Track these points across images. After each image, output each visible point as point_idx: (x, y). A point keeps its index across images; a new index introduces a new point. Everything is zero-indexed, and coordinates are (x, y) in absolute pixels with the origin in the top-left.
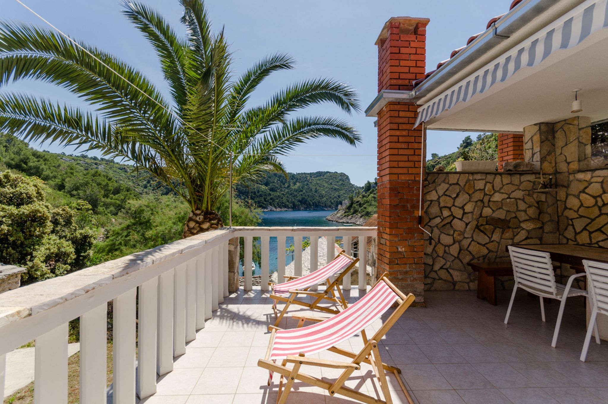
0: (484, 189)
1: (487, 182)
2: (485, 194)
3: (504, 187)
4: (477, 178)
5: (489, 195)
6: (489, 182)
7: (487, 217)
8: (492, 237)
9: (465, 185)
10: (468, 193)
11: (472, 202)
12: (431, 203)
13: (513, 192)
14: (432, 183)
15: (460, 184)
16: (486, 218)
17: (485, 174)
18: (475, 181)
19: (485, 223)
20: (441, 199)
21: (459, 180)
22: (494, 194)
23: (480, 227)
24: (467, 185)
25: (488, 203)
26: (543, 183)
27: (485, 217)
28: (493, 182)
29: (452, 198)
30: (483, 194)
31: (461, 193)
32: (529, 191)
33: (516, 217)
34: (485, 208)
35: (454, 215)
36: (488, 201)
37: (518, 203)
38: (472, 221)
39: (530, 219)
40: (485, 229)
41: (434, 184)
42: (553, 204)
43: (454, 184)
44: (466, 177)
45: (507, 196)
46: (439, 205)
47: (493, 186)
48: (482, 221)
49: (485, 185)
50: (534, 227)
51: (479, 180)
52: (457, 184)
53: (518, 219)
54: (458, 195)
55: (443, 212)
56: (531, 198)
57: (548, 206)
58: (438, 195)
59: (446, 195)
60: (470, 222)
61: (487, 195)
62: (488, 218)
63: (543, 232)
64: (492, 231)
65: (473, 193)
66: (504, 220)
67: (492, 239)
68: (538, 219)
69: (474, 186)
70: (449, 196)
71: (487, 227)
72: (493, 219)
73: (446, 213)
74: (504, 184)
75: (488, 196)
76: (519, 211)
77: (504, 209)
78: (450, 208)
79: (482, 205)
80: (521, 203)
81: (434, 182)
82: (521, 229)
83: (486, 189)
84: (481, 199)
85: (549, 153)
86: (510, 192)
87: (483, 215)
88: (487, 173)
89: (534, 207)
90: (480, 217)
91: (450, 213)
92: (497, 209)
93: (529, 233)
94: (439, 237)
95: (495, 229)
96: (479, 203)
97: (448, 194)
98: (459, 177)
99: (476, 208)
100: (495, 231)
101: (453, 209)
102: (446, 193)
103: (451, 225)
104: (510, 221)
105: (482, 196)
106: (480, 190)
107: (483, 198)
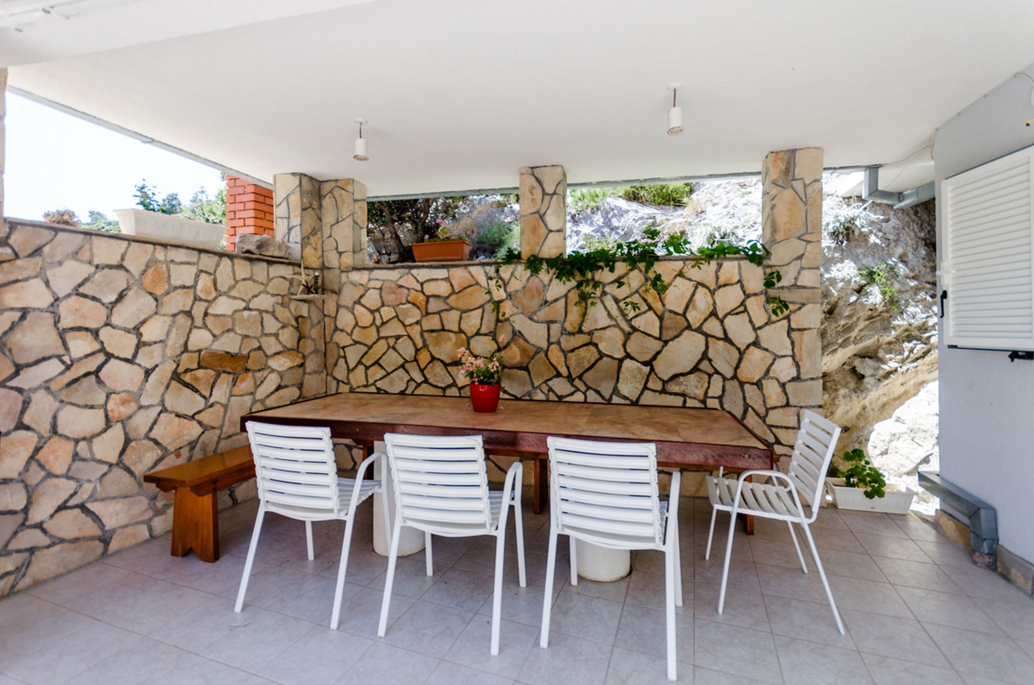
0: (194, 287)
1: (202, 271)
2: (196, 299)
3: (237, 286)
4: (177, 260)
5: (205, 301)
6: (206, 272)
7: (199, 351)
8: (211, 395)
9: (144, 272)
10: (151, 294)
11: (164, 315)
12: (23, 318)
13: (256, 296)
14: (30, 256)
15: (128, 268)
16: (197, 354)
17: (196, 253)
18: (172, 266)
19: (195, 366)
20: (64, 308)
21: (127, 258)
22: (215, 298)
23: (182, 377)
24: (150, 271)
25: (204, 319)
26: (305, 284)
27: (194, 352)
28: (215, 272)
29: (103, 304)
30: (192, 297)
31: (130, 293)
32: (283, 296)
33: (260, 348)
34: (195, 331)
35: (108, 349)
36: (202, 315)
37: (264, 320)
38: (163, 362)
39: (285, 351)
40: (196, 379)
41: (37, 260)
42: (319, 322)
43: (111, 267)
44: (146, 252)
45: (243, 305)
46: (56, 323)
47: (215, 282)
48: (187, 361)
49: (197, 276)
50: (291, 365)
51: (181, 263)
53: (264, 352)
54: (121, 297)
55: (71, 344)
56: (287, 310)
57: (312, 326)
58: (54, 293)
59: (85, 296)
60: (157, 366)
61: (201, 300)
62: (203, 353)
63: (304, 373)
64: (212, 381)
65: (167, 293)
66: (236, 355)
67: (212, 401)
68: (297, 350)
69: (169, 276)
70: (94, 299)
71: (200, 373)
72: (214, 355)
73: (80, 345)
74: (238, 278)
75: (202, 303)
76: (266, 335)
77: (238, 331)
78: (95, 333)
79: (189, 323)
80: (269, 320)
81: (37, 251)
82: (269, 370)
83: (199, 288)
84: (187, 309)
85: (314, 232)
86: (250, 296)
87: (190, 348)
88: (201, 251)
89: (290, 328)
90: (183, 352)
91: (97, 346)
92: (223, 333)
93: (282, 378)
94: (55, 418)
95: (218, 375)
96: (182, 320)
97: (90, 293)
98: (127, 248)
99: (174, 331)
100: (218, 381)
101: (104, 334)
102: (81, 290)
103: (98, 377)
104: (249, 357)
105: (190, 303)
106: (184, 287)
107: (192, 308)
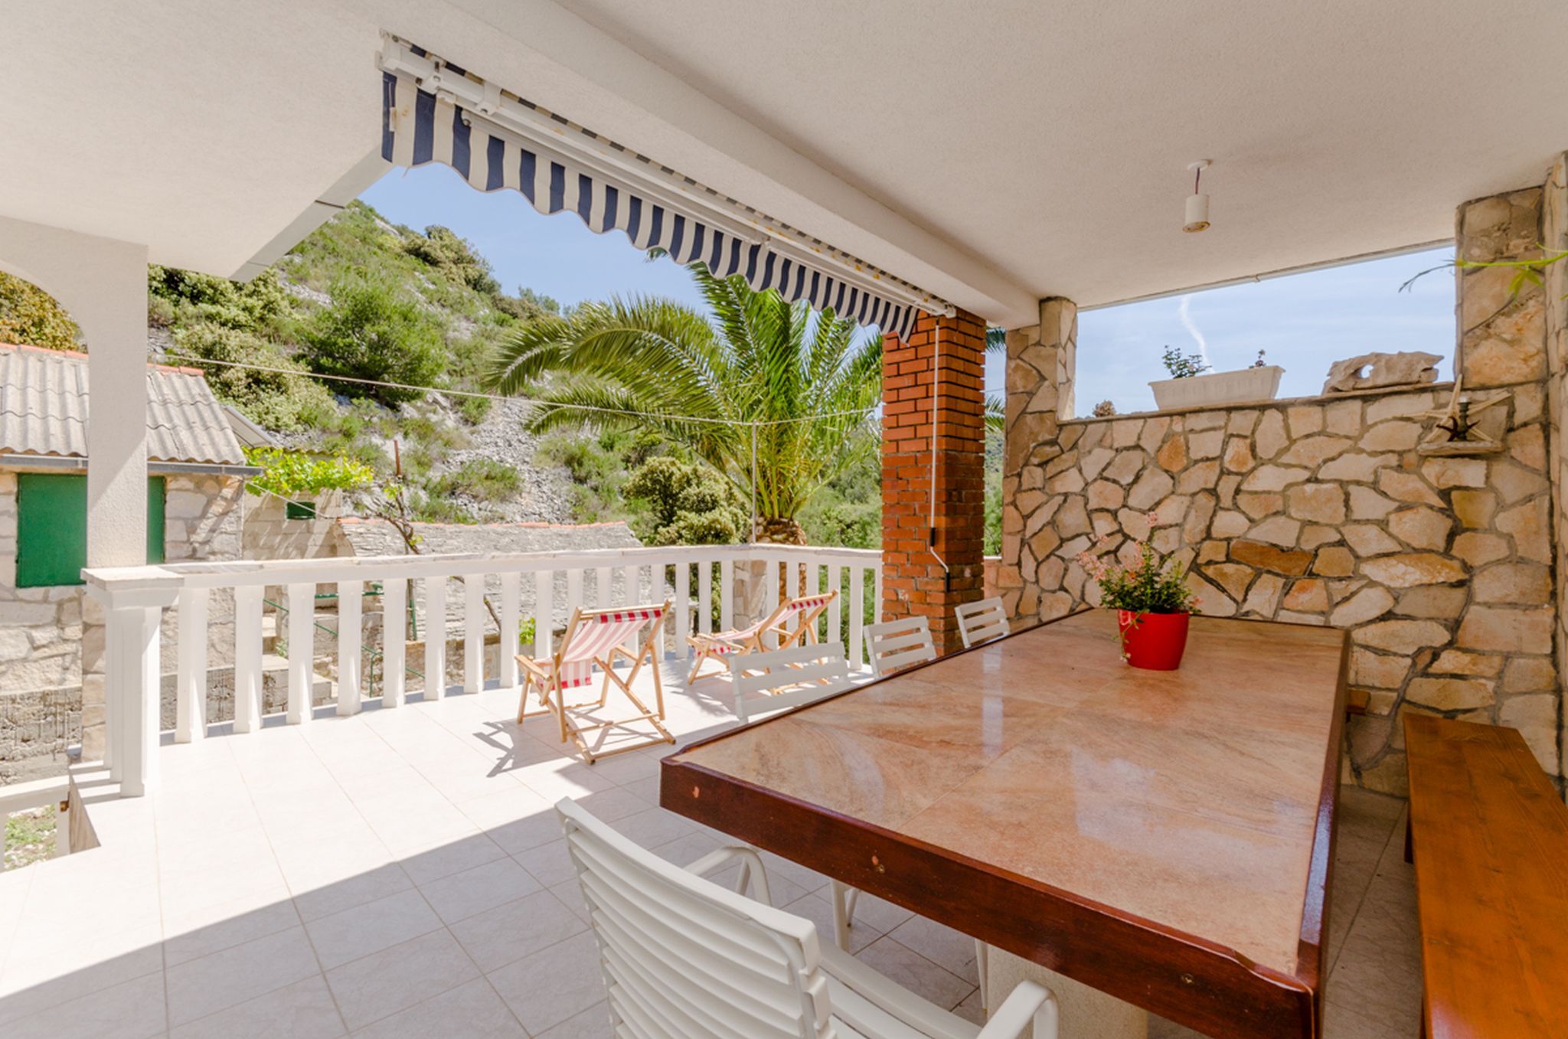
0: (1221, 457)
1: (1232, 435)
2: (1224, 472)
3: (1293, 448)
4: (1198, 428)
5: (1237, 474)
6: (1238, 436)
7: (1228, 540)
8: (1245, 600)
9: (1160, 449)
10: (1167, 471)
11: (1181, 495)
12: (1065, 501)
13: (1333, 459)
14: (1071, 449)
15: (1145, 447)
16: (1225, 543)
17: (1224, 413)
18: (1191, 436)
19: (1222, 558)
20: (1091, 492)
21: (1143, 436)
22: (1254, 469)
23: (1203, 569)
24: (1166, 447)
25: (1234, 498)
26: (1450, 424)
27: (1221, 540)
28: (1253, 433)
29: (1121, 486)
30: (1218, 471)
31: (1146, 473)
32: (1401, 454)
33: (1342, 543)
34: (1221, 514)
35: (1126, 531)
36: (1232, 493)
37: (1352, 498)
38: (1180, 549)
39: (1407, 551)
40: (1224, 575)
41: (1075, 452)
43: (1128, 449)
44: (1162, 426)
45: (1306, 474)
46: (1086, 504)
47: (1253, 448)
48: (1209, 551)
49: (1225, 443)
50: (1426, 580)
51: (1202, 431)
52: (1137, 447)
53: (1351, 550)
54: (1137, 478)
55: (1096, 524)
56: (1414, 477)
57: (1501, 506)
58: (1085, 479)
59: (1107, 479)
60: (1173, 552)
61: (1230, 473)
62: (1233, 543)
63: (1469, 600)
64: (1247, 581)
65: (1186, 469)
66: (1292, 549)
67: (1246, 608)
68: (1447, 552)
69: (1188, 448)
70: (1115, 481)
71: (1229, 568)
72: (1250, 546)
73: (1103, 525)
74: (1294, 436)
75: (1232, 477)
76: (1357, 522)
77: (1293, 514)
78: (1114, 514)
79: (1213, 503)
80: (1364, 498)
81: (1075, 446)
82: (1364, 582)
83: (1227, 458)
84: (1211, 485)
85: (1508, 308)
86: (1320, 460)
87: (1215, 533)
88: (1229, 410)
89: (1424, 511)
90: (1204, 540)
91: (1116, 527)
92: (1266, 517)
93: (1396, 600)
94: (1083, 587)
95: (1258, 574)
96: (1203, 500)
97: (1111, 477)
98: (1143, 427)
99: (1193, 513)
100: (1258, 583)
101: (1123, 514)
102: (1105, 474)
103: (1116, 556)
104: (1316, 555)
105: (1215, 478)
106: (1208, 459)
107: (1217, 484)
